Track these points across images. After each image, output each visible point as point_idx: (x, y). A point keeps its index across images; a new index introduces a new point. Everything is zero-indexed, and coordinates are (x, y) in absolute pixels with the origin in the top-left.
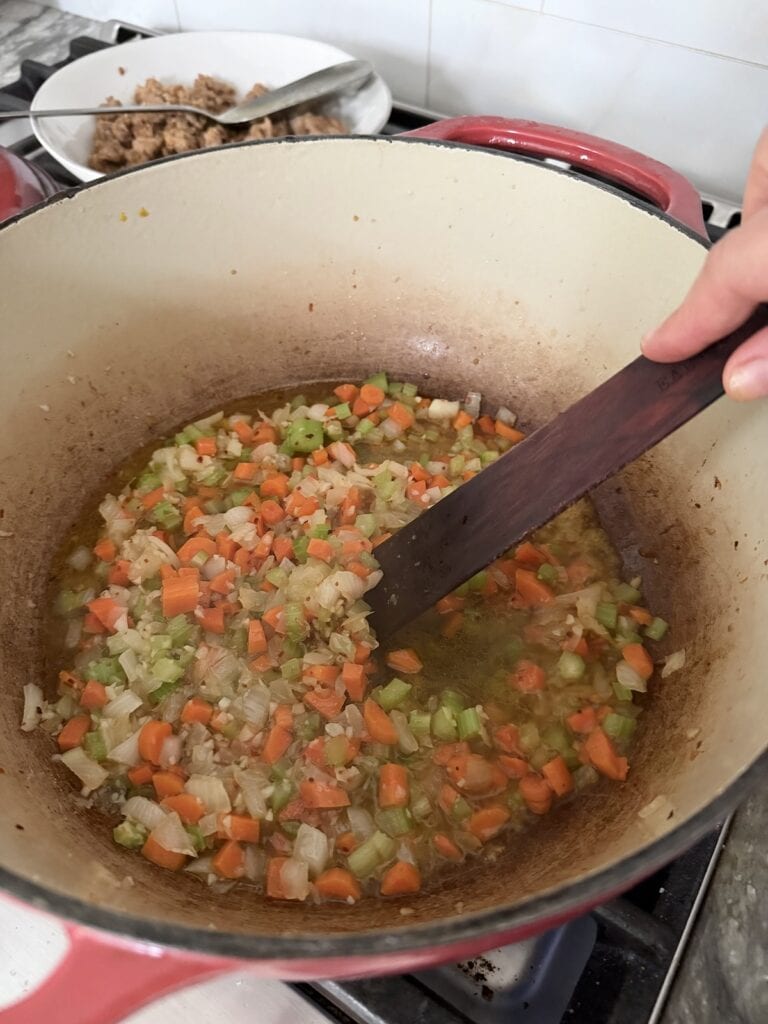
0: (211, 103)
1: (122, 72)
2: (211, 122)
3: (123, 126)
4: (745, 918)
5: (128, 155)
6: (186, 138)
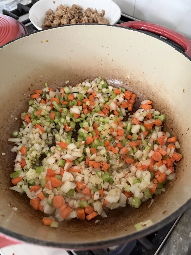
0: (75, 12)
3: (52, 17)
4: (178, 245)
5: (52, 25)
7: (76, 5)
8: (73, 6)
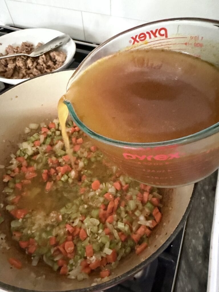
0: (27, 50)
1: (1, 44)
2: (28, 57)
3: (4, 61)
4: (193, 248)
5: (7, 69)
6: (22, 63)
7: (25, 43)
8: (22, 44)
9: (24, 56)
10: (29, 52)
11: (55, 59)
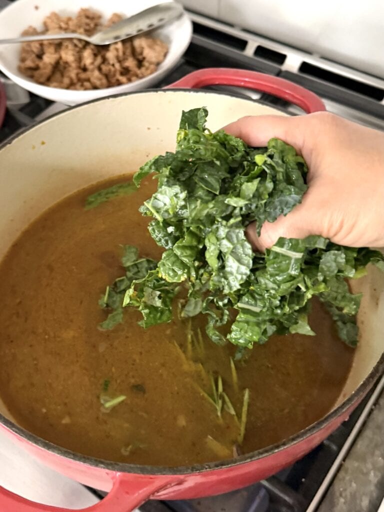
0: (87, 28)
1: (37, 8)
2: (87, 43)
3: (38, 46)
4: (348, 498)
5: (41, 64)
6: (73, 55)
7: (86, 10)
8: (79, 12)
9: (80, 40)
10: (90, 32)
11: (141, 54)
